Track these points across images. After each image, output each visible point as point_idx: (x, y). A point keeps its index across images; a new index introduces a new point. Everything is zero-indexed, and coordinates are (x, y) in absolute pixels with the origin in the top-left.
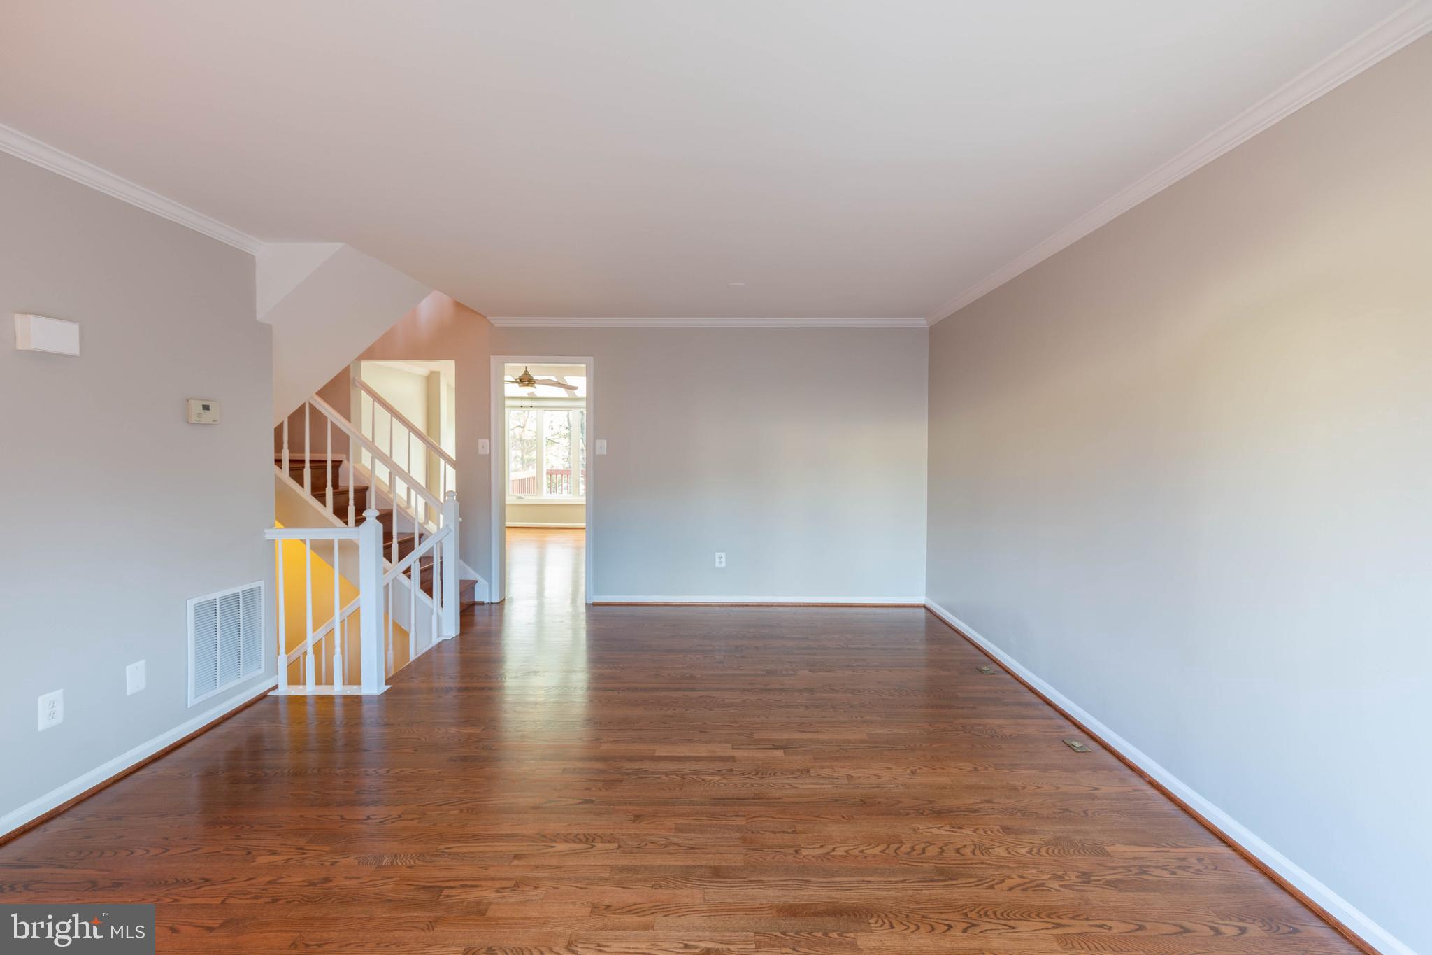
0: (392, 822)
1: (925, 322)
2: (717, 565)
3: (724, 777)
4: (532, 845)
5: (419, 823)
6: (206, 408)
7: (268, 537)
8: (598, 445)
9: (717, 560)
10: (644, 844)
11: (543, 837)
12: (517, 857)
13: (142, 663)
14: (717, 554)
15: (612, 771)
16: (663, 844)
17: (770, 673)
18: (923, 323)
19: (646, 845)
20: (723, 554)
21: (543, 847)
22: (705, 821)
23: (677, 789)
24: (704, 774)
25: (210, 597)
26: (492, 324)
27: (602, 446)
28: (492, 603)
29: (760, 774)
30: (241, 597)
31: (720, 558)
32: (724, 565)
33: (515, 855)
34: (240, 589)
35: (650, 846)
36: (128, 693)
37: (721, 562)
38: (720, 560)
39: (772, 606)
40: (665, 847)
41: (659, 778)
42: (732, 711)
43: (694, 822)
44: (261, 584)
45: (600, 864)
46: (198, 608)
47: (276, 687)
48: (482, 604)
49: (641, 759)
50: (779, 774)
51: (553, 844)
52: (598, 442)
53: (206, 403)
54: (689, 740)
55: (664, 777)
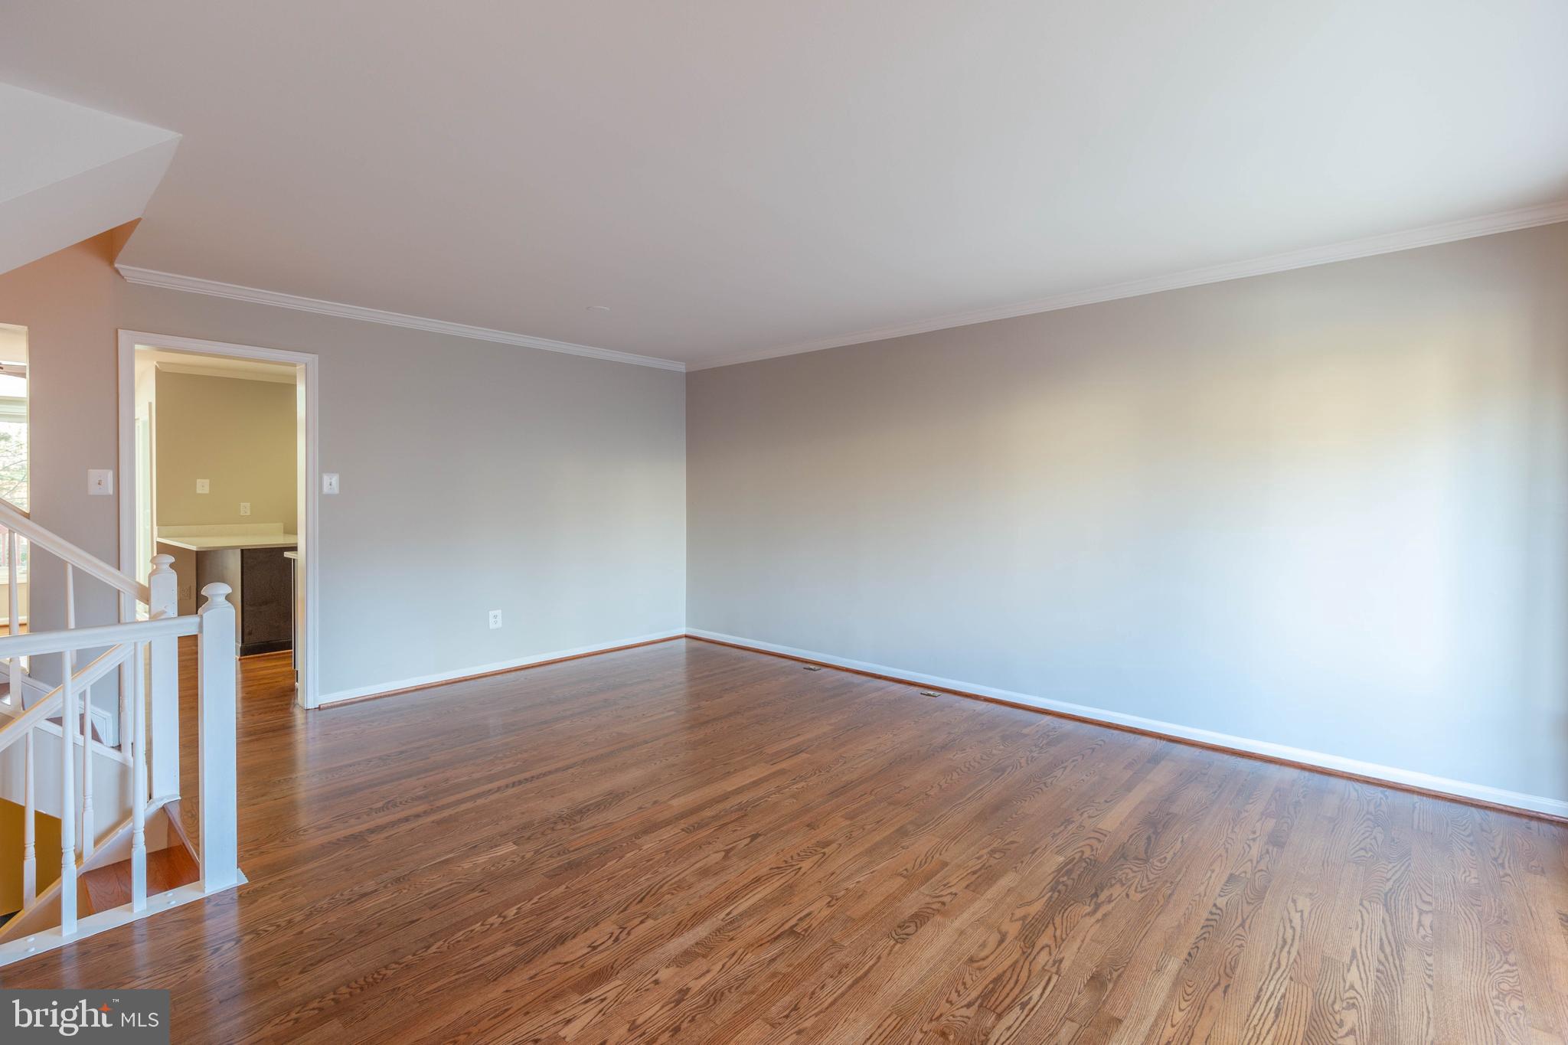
1: (684, 367)
2: (492, 626)
8: (326, 479)
9: (492, 620)
14: (491, 614)
18: (681, 368)
20: (499, 612)
27: (333, 481)
31: (495, 617)
32: (500, 624)
37: (496, 623)
38: (495, 619)
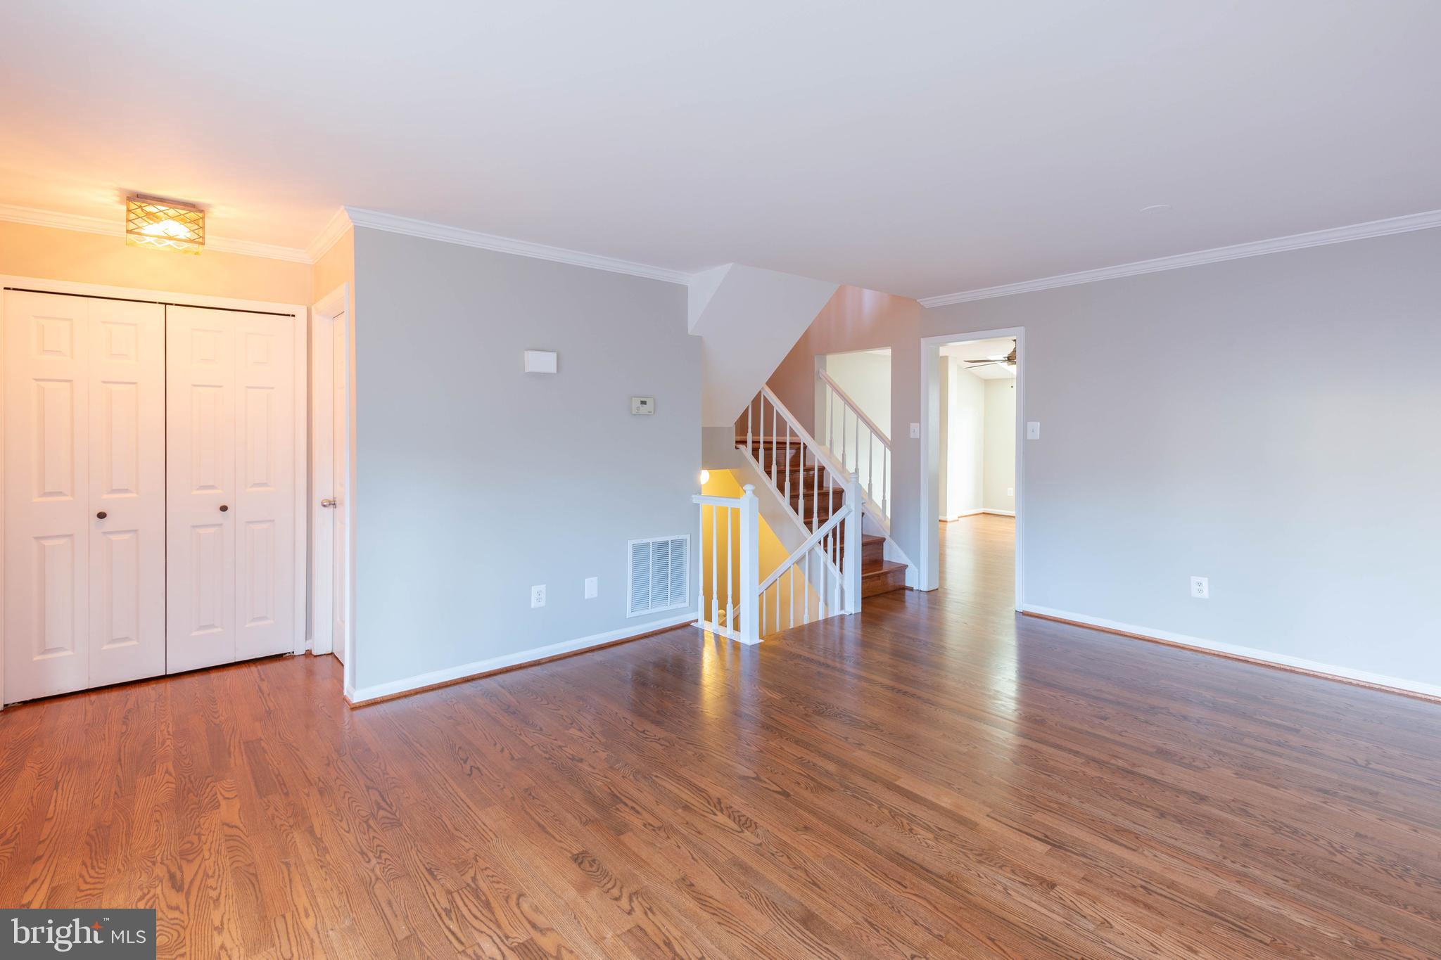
0: (651, 741)
2: (1195, 593)
3: (936, 839)
4: (704, 805)
5: (663, 750)
6: (644, 403)
7: (695, 501)
8: (1030, 428)
9: (1195, 588)
10: (781, 854)
11: (719, 804)
12: (686, 808)
13: (595, 579)
14: (1194, 579)
15: (837, 778)
16: (795, 864)
17: (1162, 753)
19: (782, 856)
21: (709, 810)
22: (861, 868)
23: (874, 824)
24: (919, 824)
25: (645, 541)
26: (923, 306)
27: (1035, 429)
28: (921, 591)
29: (984, 856)
30: (670, 544)
33: (687, 805)
34: (669, 538)
35: (784, 859)
36: (586, 597)
37: (1199, 591)
38: (1201, 588)
39: (1292, 671)
40: (795, 868)
41: (869, 805)
42: (1043, 776)
43: (849, 862)
44: (688, 537)
45: (729, 848)
46: (634, 546)
47: (697, 621)
48: (911, 589)
49: (876, 779)
50: (1008, 869)
51: (717, 813)
52: (1031, 425)
53: (643, 400)
54: (949, 784)
55: (876, 807)
